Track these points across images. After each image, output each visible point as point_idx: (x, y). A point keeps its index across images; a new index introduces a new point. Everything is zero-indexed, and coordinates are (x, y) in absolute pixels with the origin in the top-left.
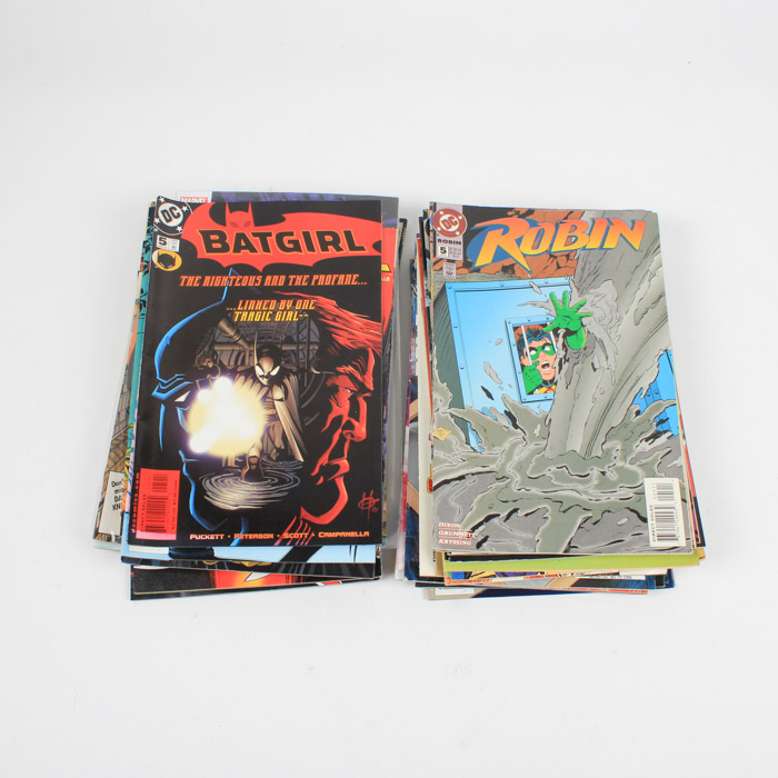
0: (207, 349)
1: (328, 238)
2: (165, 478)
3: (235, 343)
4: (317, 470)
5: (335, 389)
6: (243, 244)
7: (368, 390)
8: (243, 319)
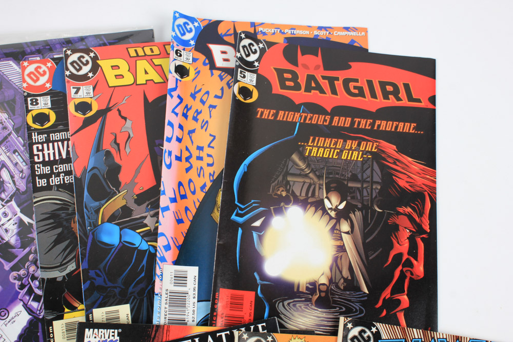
0: (280, 178)
1: (389, 88)
2: (242, 298)
3: (306, 176)
4: (380, 304)
5: (396, 228)
6: (313, 85)
7: (425, 232)
8: (314, 153)
